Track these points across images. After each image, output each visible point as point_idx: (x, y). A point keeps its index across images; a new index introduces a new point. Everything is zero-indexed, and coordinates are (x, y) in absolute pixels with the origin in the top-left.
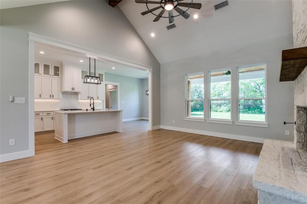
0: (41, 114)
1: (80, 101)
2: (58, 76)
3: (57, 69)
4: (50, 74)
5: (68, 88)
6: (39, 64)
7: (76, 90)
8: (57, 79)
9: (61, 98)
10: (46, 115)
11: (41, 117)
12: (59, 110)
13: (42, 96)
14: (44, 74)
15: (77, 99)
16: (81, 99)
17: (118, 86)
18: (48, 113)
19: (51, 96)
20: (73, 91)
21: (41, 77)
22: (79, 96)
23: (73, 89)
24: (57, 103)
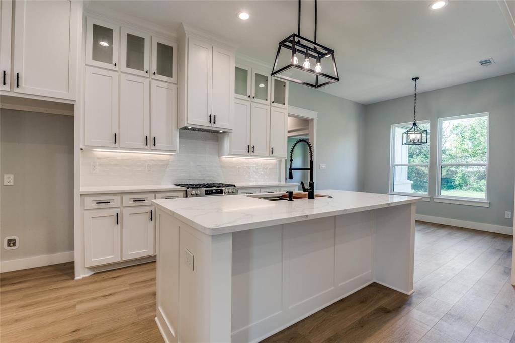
0: (116, 201)
1: (226, 159)
2: (171, 76)
3: (165, 53)
4: (146, 67)
5: (196, 118)
6: (112, 30)
7: (220, 125)
8: (166, 85)
9: (177, 149)
10: (131, 203)
11: (113, 212)
12: (171, 186)
13: (121, 139)
14: (128, 66)
15: (219, 153)
16: (230, 155)
17: (312, 120)
18: (139, 199)
19: (150, 142)
20: (212, 127)
21: (119, 76)
22: (226, 144)
23: (212, 119)
24: (165, 165)
